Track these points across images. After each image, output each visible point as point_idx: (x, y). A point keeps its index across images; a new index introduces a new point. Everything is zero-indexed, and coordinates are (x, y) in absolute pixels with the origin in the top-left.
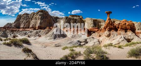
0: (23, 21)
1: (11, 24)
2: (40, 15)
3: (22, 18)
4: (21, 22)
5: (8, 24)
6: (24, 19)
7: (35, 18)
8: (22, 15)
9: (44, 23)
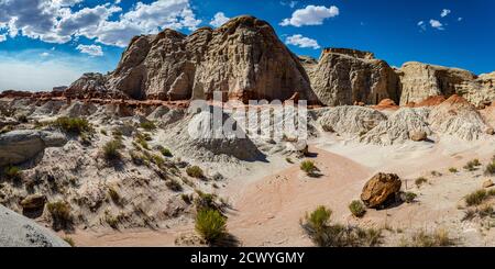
0: (160, 66)
1: (101, 80)
2: (244, 41)
3: (152, 52)
4: (150, 71)
5: (89, 76)
6: (164, 57)
7: (221, 53)
8: (151, 40)
9: (264, 76)
